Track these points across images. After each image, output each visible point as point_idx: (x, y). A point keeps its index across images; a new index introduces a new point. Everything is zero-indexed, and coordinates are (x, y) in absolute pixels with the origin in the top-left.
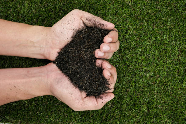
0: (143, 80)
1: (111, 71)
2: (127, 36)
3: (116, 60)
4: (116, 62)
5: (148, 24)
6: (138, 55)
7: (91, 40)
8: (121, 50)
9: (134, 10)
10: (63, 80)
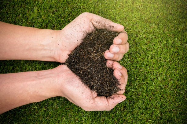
0: (154, 84)
1: (122, 71)
2: (137, 40)
3: (127, 63)
4: (126, 66)
5: (158, 27)
6: (149, 58)
7: (101, 41)
8: (132, 53)
9: (144, 13)
10: (74, 80)
